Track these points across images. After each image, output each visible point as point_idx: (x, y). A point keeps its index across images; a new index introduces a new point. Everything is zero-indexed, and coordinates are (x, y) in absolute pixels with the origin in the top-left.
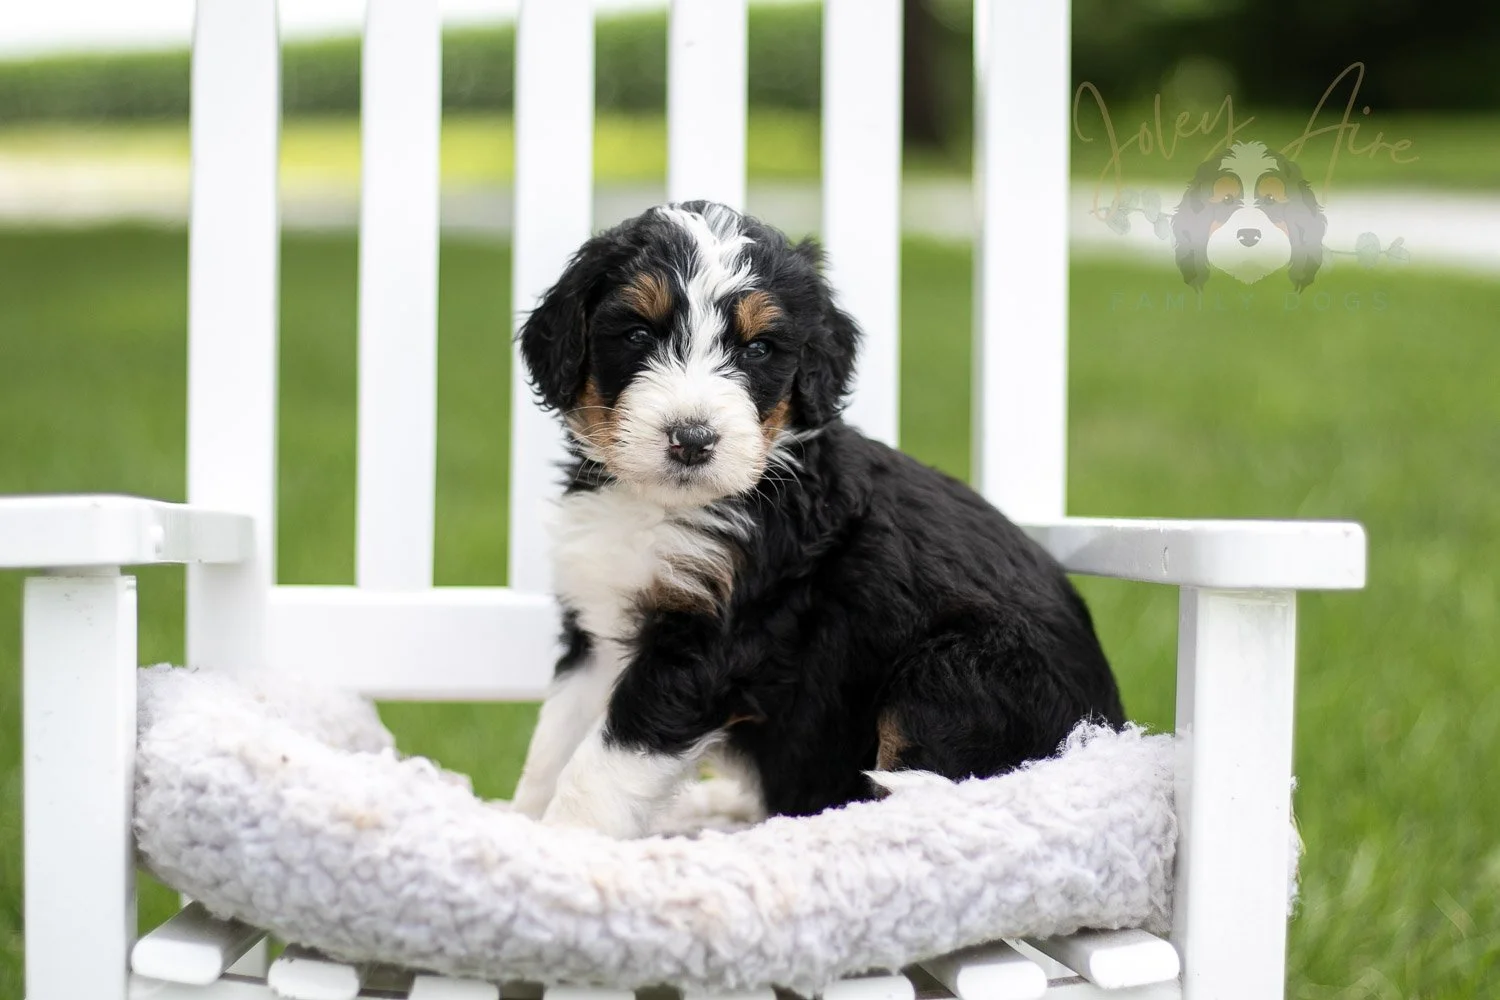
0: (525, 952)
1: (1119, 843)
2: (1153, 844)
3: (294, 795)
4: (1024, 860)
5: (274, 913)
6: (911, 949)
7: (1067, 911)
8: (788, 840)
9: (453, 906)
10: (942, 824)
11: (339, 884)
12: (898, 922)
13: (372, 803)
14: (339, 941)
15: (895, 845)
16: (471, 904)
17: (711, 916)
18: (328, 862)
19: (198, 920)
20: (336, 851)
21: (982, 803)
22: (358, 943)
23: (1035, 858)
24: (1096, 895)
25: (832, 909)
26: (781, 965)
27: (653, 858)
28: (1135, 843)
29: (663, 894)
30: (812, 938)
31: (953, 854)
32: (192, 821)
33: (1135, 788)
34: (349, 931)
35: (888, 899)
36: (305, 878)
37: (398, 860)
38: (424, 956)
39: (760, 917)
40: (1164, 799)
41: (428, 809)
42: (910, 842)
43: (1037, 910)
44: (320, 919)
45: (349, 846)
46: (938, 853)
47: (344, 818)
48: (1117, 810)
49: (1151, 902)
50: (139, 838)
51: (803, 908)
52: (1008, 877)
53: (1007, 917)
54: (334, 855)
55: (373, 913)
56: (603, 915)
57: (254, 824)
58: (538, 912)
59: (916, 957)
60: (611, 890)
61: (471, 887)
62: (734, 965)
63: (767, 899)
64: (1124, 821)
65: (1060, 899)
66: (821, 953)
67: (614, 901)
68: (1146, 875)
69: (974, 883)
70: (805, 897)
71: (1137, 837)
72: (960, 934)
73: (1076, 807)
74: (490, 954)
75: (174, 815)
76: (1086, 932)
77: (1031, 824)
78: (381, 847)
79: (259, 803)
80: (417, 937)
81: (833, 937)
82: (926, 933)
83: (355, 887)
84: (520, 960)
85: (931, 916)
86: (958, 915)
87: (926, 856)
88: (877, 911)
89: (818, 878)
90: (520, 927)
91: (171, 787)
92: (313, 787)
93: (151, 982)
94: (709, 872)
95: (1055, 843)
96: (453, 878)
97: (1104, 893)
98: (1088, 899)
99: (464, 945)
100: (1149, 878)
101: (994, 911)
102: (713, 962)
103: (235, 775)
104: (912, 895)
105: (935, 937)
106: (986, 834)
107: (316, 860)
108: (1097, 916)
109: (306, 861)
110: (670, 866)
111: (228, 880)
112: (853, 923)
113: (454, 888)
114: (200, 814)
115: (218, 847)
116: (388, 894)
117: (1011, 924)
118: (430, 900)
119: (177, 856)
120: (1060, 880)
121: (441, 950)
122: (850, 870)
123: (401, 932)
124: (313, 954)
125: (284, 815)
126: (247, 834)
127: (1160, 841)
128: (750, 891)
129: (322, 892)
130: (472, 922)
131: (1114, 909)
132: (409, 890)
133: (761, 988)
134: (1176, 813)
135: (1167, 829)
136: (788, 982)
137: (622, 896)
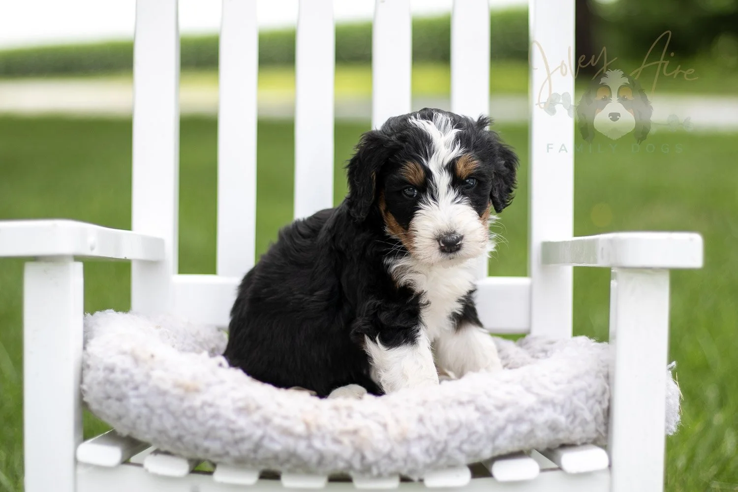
0: (269, 455)
1: (578, 401)
2: (597, 401)
3: (157, 374)
4: (528, 411)
5: (146, 433)
6: (468, 455)
7: (552, 437)
8: (407, 400)
9: (233, 431)
10: (486, 393)
11: (176, 418)
12: (462, 443)
13: (195, 379)
14: (177, 448)
15: (461, 403)
16: (241, 430)
17: (363, 439)
18: (171, 408)
19: (114, 437)
20: (176, 402)
21: (507, 382)
22: (187, 449)
23: (533, 410)
24: (567, 428)
25: (427, 436)
26: (400, 464)
27: (336, 409)
28: (587, 401)
29: (339, 426)
30: (417, 450)
31: (490, 407)
32: (108, 387)
33: (587, 373)
34: (182, 443)
35: (457, 431)
36: (161, 416)
37: (206, 407)
38: (219, 456)
39: (389, 440)
40: (602, 377)
41: (222, 382)
42: (469, 402)
43: (535, 436)
44: (168, 436)
45: (182, 399)
46: (483, 407)
47: (177, 385)
48: (577, 384)
49: (597, 431)
50: (84, 395)
51: (412, 435)
52: (519, 420)
53: (519, 440)
54: (175, 404)
55: (194, 434)
56: (309, 437)
58: (275, 435)
59: (472, 460)
60: (313, 424)
61: (242, 422)
62: (376, 463)
63: (394, 431)
64: (581, 390)
65: (547, 431)
66: (422, 458)
67: (314, 430)
68: (592, 417)
69: (501, 423)
70: (413, 429)
71: (588, 398)
72: (494, 449)
73: (556, 383)
74: (252, 455)
75: (99, 383)
76: (564, 446)
77: (533, 393)
78: (197, 401)
79: (139, 377)
80: (215, 446)
81: (427, 451)
82: (476, 448)
83: (184, 421)
84: (267, 459)
85: (479, 440)
86: (493, 439)
87: (477, 409)
88: (450, 437)
89: (421, 420)
90: (266, 443)
91: (98, 369)
92: (166, 370)
93: (87, 465)
94: (364, 416)
95: (545, 402)
96: (233, 417)
97: (571, 427)
98: (562, 430)
99: (239, 451)
100: (595, 418)
101: (512, 437)
102: (365, 462)
103: (128, 363)
104: (469, 429)
105: (481, 451)
106: (509, 398)
107: (166, 407)
108: (568, 438)
109: (160, 407)
110: (344, 413)
111: (124, 416)
112: (438, 443)
113: (233, 422)
114: (111, 383)
115: (119, 399)
116: (202, 424)
117: (522, 443)
118: (222, 428)
119: (100, 404)
120: (546, 422)
121: (227, 454)
122: (438, 416)
123: (207, 444)
124: (167, 453)
125: (151, 384)
126: (132, 393)
127: (600, 399)
128: (385, 426)
129: (168, 423)
130: (242, 440)
131: (577, 435)
132: (211, 423)
133: (391, 475)
134: (609, 384)
135: (604, 393)
136: (404, 472)
137: (319, 428)
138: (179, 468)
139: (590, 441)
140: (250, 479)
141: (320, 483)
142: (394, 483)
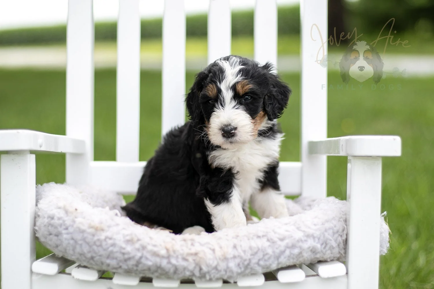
0: (145, 268)
1: (328, 235)
2: (339, 235)
3: (79, 220)
4: (298, 241)
5: (72, 255)
6: (263, 268)
7: (313, 256)
8: (227, 235)
9: (124, 254)
10: (273, 231)
11: (90, 246)
12: (259, 260)
13: (101, 223)
14: (91, 264)
15: (259, 237)
16: (129, 253)
17: (201, 258)
18: (87, 240)
19: (54, 258)
20: (90, 237)
21: (286, 224)
22: (97, 265)
23: (302, 241)
24: (322, 251)
25: (239, 256)
26: (223, 273)
27: (185, 240)
28: (333, 235)
29: (186, 251)
30: (232, 265)
31: (276, 239)
32: (50, 228)
33: (334, 218)
34: (94, 261)
35: (256, 253)
36: (81, 245)
37: (108, 240)
38: (116, 268)
39: (216, 259)
40: (343, 221)
41: (117, 225)
42: (263, 236)
43: (303, 256)
44: (85, 257)
45: (94, 235)
46: (272, 239)
47: (92, 227)
48: (327, 225)
49: (340, 253)
50: (36, 233)
51: (229, 256)
52: (293, 246)
53: (293, 259)
55: (100, 256)
56: (168, 257)
57: (67, 229)
58: (149, 256)
59: (266, 271)
60: (171, 250)
61: (129, 248)
62: (208, 272)
63: (219, 253)
64: (330, 229)
65: (310, 253)
66: (235, 269)
67: (172, 253)
68: (337, 245)
69: (282, 248)
70: (230, 252)
71: (334, 233)
72: (278, 264)
73: (315, 225)
74: (135, 268)
75: (45, 226)
76: (320, 262)
77: (301, 231)
78: (102, 236)
79: (68, 223)
80: (113, 263)
81: (239, 265)
82: (268, 263)
83: (95, 248)
84: (144, 270)
86: (278, 258)
87: (268, 240)
88: (252, 257)
89: (235, 247)
90: (143, 260)
91: (45, 218)
92: (84, 218)
93: (38, 274)
94: (202, 245)
95: (308, 236)
96: (124, 245)
97: (324, 251)
98: (319, 252)
99: (127, 265)
100: (339, 245)
101: (289, 257)
102: (202, 272)
103: (62, 214)
104: (263, 252)
105: (270, 265)
106: (287, 234)
107: (84, 239)
108: (323, 257)
109: (81, 240)
110: (189, 243)
111: (60, 245)
112: (245, 260)
113: (124, 249)
114: (52, 225)
115: (57, 235)
116: (105, 250)
117: (295, 261)
118: (117, 252)
119: (46, 238)
120: (310, 247)
121: (120, 267)
122: (245, 244)
123: (108, 261)
124: (85, 267)
125: (75, 226)
126: (65, 232)
127: (341, 234)
128: (214, 250)
129: (86, 249)
130: (129, 259)
131: (328, 255)
132: (111, 249)
133: (218, 279)
134: (346, 225)
135: (343, 230)
136: (225, 278)
137: (174, 251)
138: (92, 276)
139: (335, 259)
140: (134, 282)
141: (176, 284)
142: (220, 284)
